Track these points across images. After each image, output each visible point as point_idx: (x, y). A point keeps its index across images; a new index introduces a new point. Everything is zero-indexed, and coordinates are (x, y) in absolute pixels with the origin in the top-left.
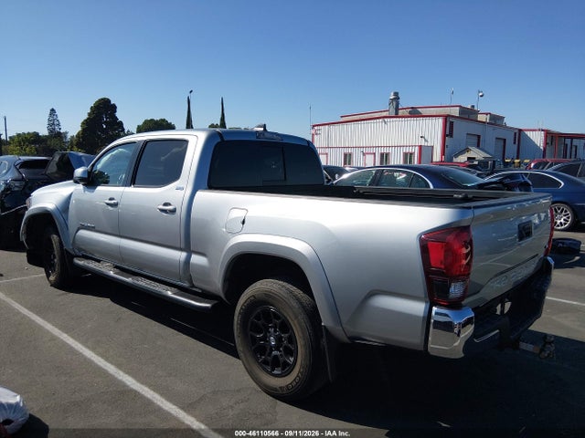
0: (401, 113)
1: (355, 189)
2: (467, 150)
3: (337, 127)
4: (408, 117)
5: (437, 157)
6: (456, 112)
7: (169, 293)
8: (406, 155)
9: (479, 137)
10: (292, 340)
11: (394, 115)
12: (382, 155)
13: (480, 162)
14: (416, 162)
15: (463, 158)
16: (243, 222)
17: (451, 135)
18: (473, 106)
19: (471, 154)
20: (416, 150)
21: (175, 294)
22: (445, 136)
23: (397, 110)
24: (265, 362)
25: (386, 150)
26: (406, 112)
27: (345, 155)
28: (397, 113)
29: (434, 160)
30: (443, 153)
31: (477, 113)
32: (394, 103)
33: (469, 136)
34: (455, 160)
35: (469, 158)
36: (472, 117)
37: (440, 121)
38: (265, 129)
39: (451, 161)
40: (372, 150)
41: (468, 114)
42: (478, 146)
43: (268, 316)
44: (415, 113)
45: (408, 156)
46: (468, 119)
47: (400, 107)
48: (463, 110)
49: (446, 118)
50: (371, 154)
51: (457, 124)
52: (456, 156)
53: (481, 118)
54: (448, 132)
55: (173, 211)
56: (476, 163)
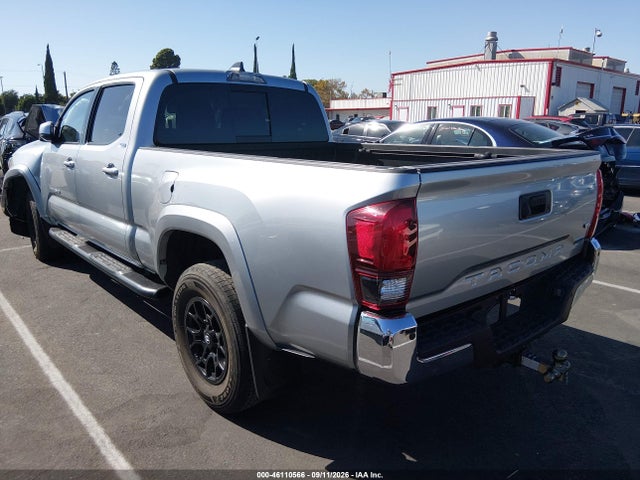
0: (498, 57)
1: (361, 147)
2: (576, 102)
3: (421, 75)
4: (507, 62)
5: (539, 110)
6: (565, 55)
7: (120, 274)
8: (501, 107)
9: (592, 85)
10: (222, 341)
11: (490, 59)
12: (473, 108)
13: (588, 116)
14: (513, 116)
15: (570, 112)
16: (172, 189)
17: (558, 83)
18: (588, 49)
19: (580, 107)
20: (514, 102)
21: (125, 275)
22: (550, 84)
23: (495, 53)
24: (202, 365)
25: (476, 103)
26: (505, 56)
27: (429, 108)
28: (494, 57)
29: (536, 114)
30: (547, 105)
31: (592, 56)
32: (491, 45)
33: (580, 86)
34: (560, 114)
35: (577, 112)
36: (585, 61)
37: (545, 67)
38: (242, 69)
39: (556, 115)
40: (461, 103)
41: (580, 58)
42: (591, 97)
43: (201, 310)
44: (515, 57)
45: (504, 110)
46: (581, 64)
47: (498, 50)
48: (574, 53)
49: (553, 62)
50: (460, 107)
51: (565, 69)
52: (563, 109)
53: (596, 63)
54: (555, 80)
55: (115, 174)
56: (583, 117)
